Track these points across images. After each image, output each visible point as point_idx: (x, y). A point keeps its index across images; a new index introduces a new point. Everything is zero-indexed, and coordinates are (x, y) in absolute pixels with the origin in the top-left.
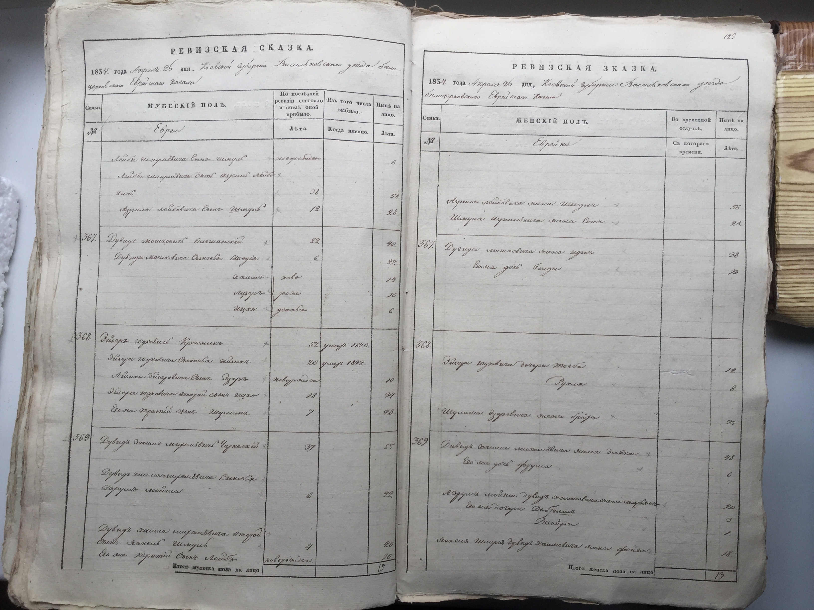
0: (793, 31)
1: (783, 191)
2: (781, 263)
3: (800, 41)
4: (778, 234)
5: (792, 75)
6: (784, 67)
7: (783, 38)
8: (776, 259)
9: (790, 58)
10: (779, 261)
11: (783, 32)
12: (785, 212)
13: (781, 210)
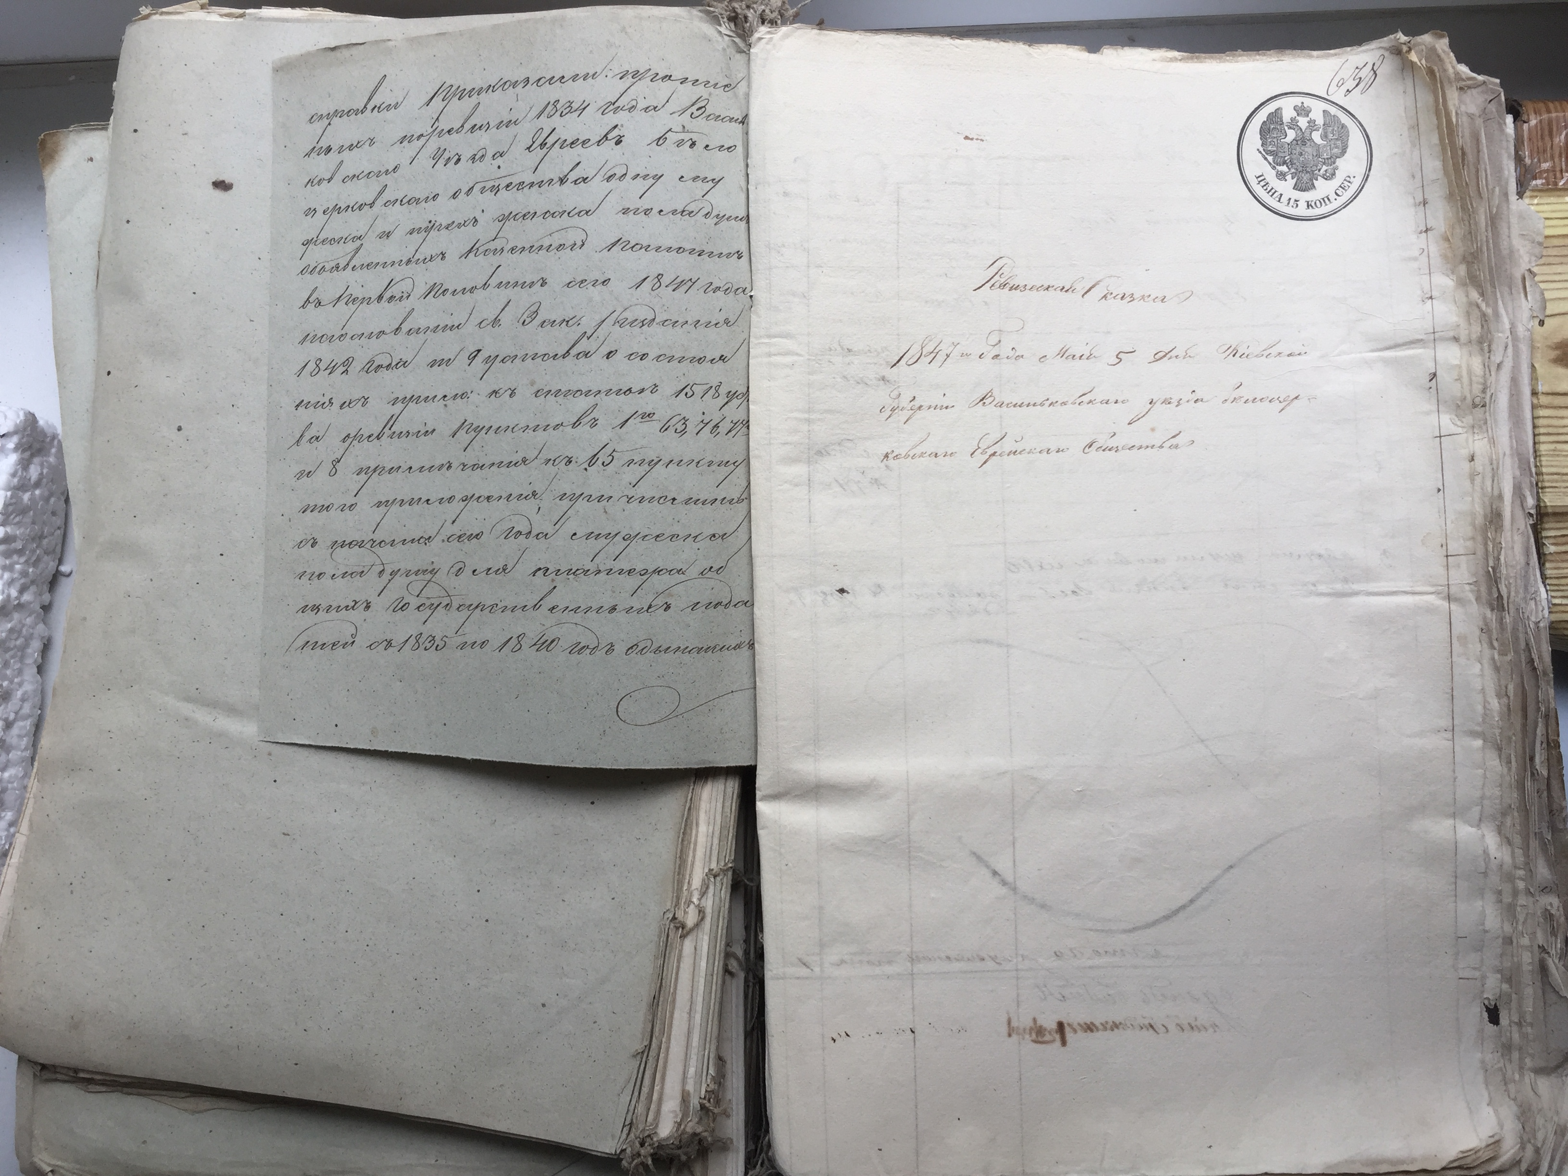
0: (1545, 116)
1: (1547, 407)
2: (1552, 541)
3: (1560, 135)
4: (1542, 488)
5: (1550, 196)
6: (1534, 182)
7: (1529, 129)
8: (1541, 532)
9: (1545, 166)
10: (1547, 537)
11: (1529, 119)
12: (1552, 446)
13: (1543, 443)
